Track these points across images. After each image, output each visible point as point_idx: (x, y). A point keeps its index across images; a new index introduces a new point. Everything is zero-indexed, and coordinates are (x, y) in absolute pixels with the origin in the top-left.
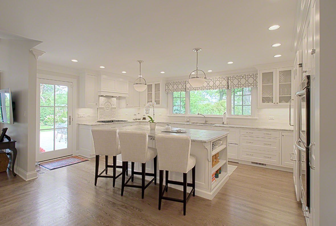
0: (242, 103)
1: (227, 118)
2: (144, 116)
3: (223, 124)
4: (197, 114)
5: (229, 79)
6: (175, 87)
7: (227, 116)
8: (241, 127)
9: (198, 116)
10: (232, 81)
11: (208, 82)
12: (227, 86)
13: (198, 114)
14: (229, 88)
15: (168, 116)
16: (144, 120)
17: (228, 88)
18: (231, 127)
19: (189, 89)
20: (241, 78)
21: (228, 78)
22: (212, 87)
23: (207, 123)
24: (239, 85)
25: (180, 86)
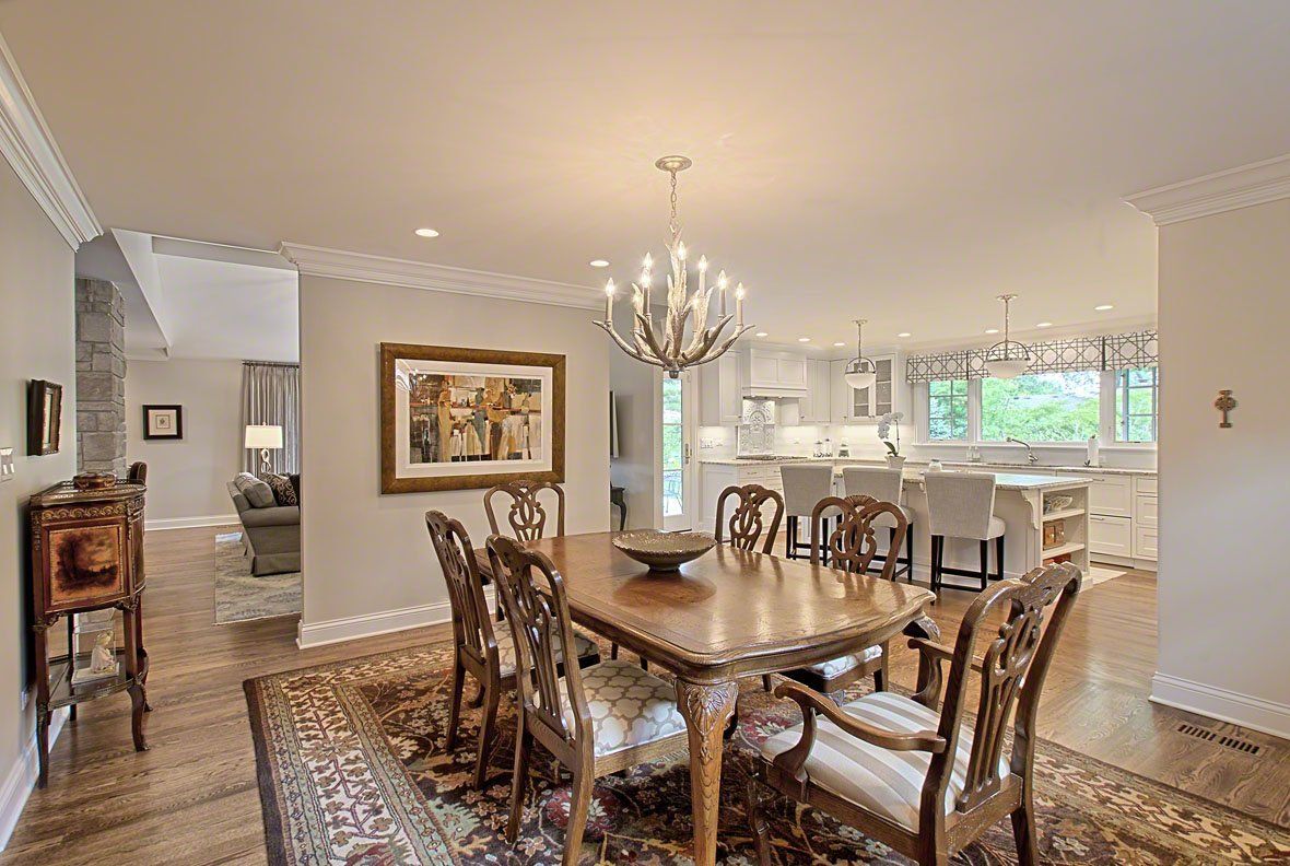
0: (1151, 409)
1: (1100, 450)
2: (843, 446)
3: (1087, 465)
4: (1005, 439)
5: (1107, 342)
6: (937, 367)
7: (1101, 444)
8: (1137, 474)
9: (1009, 445)
10: (1116, 347)
11: (1039, 353)
12: (1101, 364)
13: (1009, 440)
14: (1107, 368)
15: (916, 447)
16: (842, 458)
17: (1104, 369)
18: (1109, 473)
19: (981, 372)
20: (1145, 338)
21: (1104, 340)
22: (1053, 367)
23: (1035, 463)
24: (1141, 360)
25: (952, 366)
